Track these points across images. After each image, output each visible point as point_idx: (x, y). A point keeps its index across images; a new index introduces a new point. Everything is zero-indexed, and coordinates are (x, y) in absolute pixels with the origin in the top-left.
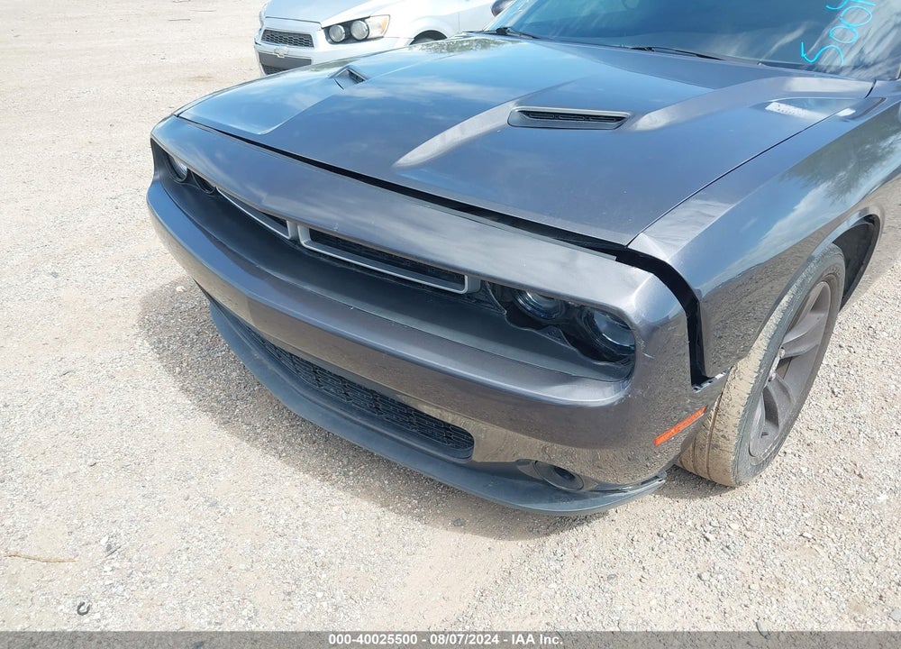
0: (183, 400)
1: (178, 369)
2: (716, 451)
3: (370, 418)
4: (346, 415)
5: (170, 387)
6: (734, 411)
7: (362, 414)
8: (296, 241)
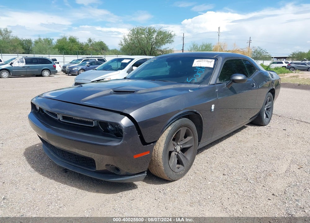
0: (32, 169)
1: (32, 163)
2: (159, 167)
3: (75, 163)
4: (69, 163)
5: (29, 167)
6: (160, 155)
7: (74, 163)
8: (59, 120)
